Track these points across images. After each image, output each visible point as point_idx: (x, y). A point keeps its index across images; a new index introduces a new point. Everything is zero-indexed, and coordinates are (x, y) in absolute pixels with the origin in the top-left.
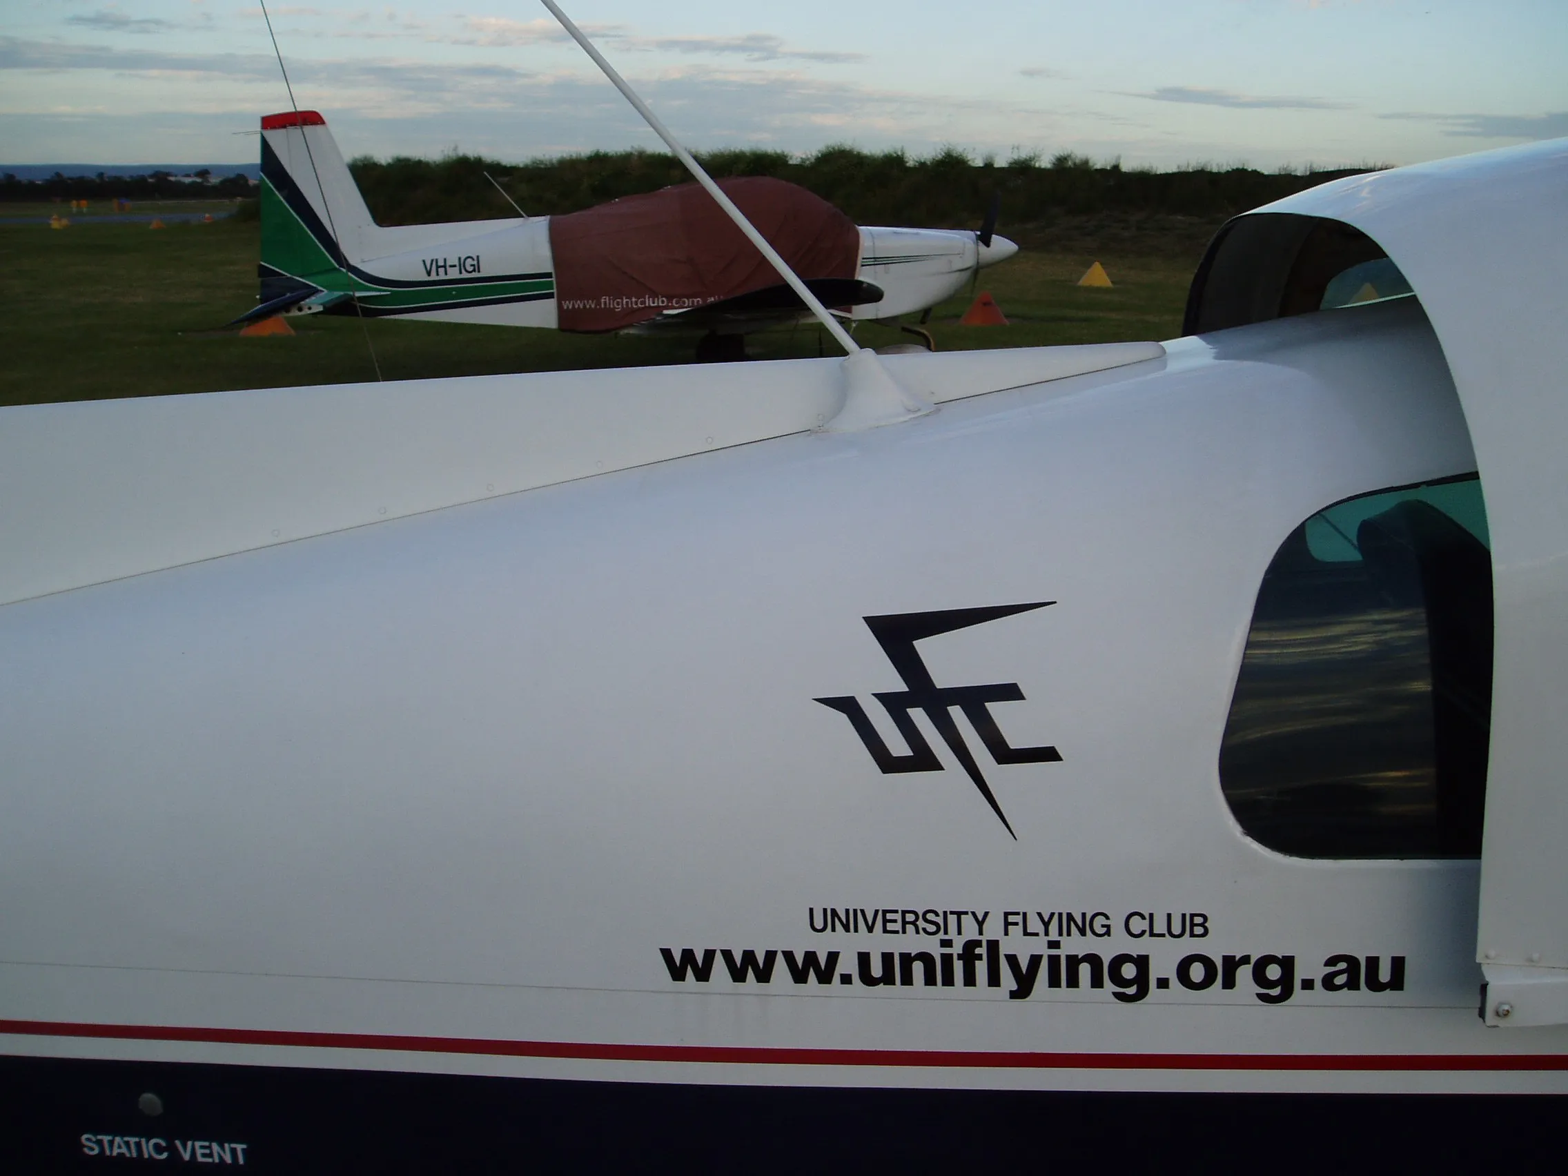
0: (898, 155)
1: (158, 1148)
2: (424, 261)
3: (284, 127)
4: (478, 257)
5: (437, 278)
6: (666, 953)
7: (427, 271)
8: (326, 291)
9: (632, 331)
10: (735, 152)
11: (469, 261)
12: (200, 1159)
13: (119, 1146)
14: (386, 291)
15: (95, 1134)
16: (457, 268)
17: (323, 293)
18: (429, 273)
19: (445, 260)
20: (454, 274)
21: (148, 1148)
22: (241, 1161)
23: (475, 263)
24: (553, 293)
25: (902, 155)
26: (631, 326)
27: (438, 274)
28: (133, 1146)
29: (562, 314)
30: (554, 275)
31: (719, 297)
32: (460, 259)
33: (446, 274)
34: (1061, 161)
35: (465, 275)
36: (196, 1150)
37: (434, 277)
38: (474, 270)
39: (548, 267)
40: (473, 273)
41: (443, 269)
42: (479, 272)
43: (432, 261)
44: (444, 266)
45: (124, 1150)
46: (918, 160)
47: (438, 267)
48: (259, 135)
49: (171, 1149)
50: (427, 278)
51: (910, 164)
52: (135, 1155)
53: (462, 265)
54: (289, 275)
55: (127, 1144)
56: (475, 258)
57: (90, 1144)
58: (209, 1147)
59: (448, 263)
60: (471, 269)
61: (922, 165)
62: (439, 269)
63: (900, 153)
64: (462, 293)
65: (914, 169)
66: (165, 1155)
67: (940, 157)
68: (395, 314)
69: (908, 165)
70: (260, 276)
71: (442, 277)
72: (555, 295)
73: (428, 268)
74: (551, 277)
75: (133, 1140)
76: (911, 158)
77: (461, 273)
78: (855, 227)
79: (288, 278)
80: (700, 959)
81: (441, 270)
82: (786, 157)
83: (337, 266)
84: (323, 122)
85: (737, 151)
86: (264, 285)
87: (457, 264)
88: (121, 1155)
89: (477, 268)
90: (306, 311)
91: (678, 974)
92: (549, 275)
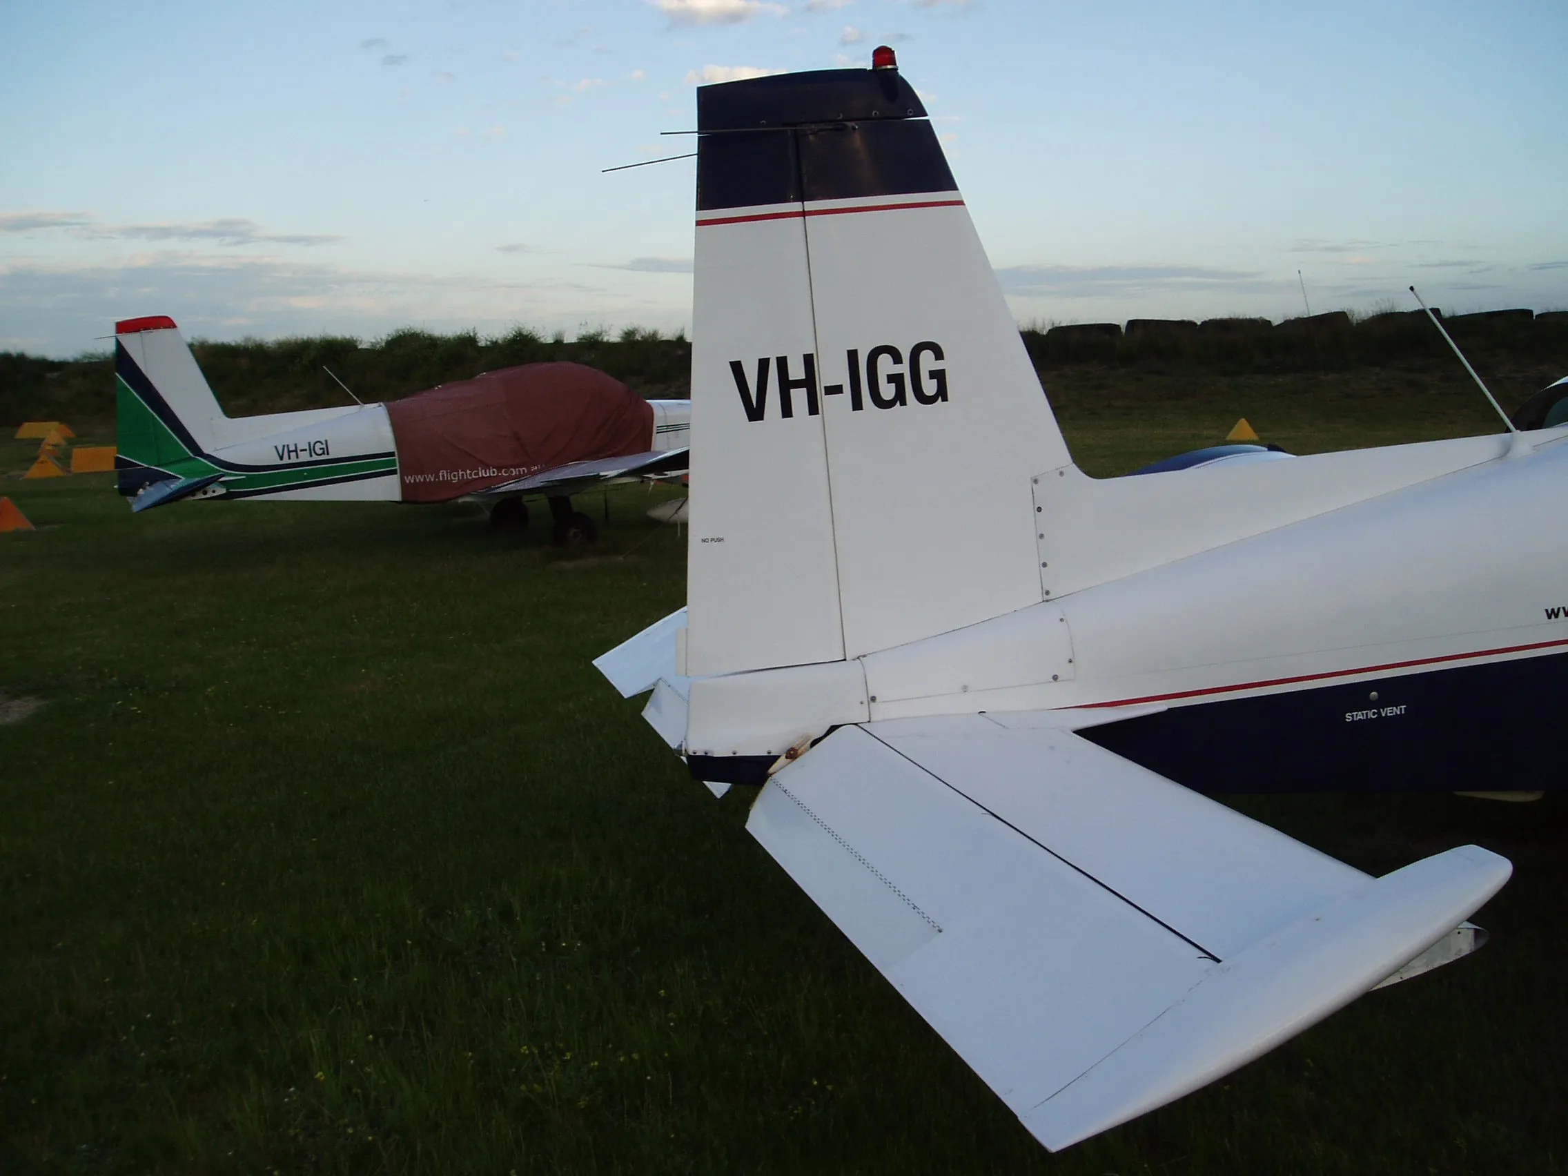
0: (470, 336)
1: (1374, 714)
2: (276, 447)
3: (138, 331)
4: (326, 441)
5: (290, 462)
6: (1547, 611)
7: (279, 454)
8: (184, 478)
9: (468, 499)
10: (302, 339)
11: (318, 446)
12: (1389, 715)
13: (1359, 716)
14: (241, 476)
15: (1351, 712)
16: (308, 451)
17: (181, 481)
18: (281, 458)
19: (296, 445)
20: (305, 457)
21: (1370, 715)
22: (1403, 712)
23: (324, 446)
24: (396, 470)
25: (475, 335)
26: (468, 494)
27: (289, 458)
28: (1365, 715)
29: (405, 487)
30: (396, 453)
31: (541, 466)
32: (309, 444)
33: (297, 457)
34: (629, 335)
35: (315, 458)
36: (1389, 711)
37: (286, 461)
38: (323, 453)
39: (390, 446)
40: (323, 456)
41: (294, 453)
42: (328, 454)
43: (284, 446)
44: (296, 451)
45: (1362, 717)
46: (489, 339)
47: (289, 452)
48: (114, 339)
49: (1379, 713)
50: (280, 462)
51: (482, 343)
52: (1365, 718)
53: (311, 449)
54: (146, 466)
55: (1363, 714)
56: (324, 442)
57: (1348, 717)
58: (1392, 710)
59: (299, 448)
60: (321, 452)
61: (495, 344)
62: (291, 453)
63: (472, 334)
64: (312, 474)
65: (487, 348)
66: (1375, 716)
67: (511, 335)
68: (252, 496)
69: (480, 344)
70: (117, 467)
71: (294, 460)
72: (398, 471)
73: (281, 454)
74: (394, 456)
75: (1364, 712)
76: (482, 338)
77: (311, 456)
78: (645, 402)
79: (146, 468)
80: (1556, 610)
81: (293, 455)
82: (356, 341)
83: (192, 455)
84: (174, 326)
85: (305, 338)
86: (122, 476)
87: (307, 448)
88: (1360, 719)
89: (326, 451)
90: (210, 495)
91: (1549, 617)
92: (392, 454)
